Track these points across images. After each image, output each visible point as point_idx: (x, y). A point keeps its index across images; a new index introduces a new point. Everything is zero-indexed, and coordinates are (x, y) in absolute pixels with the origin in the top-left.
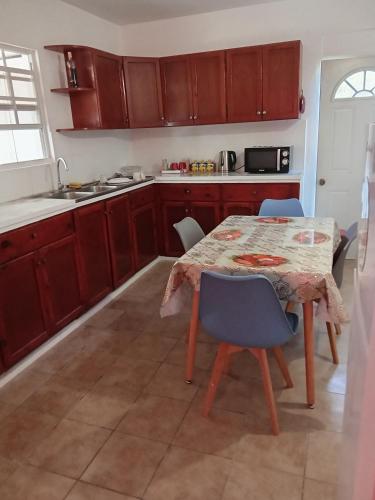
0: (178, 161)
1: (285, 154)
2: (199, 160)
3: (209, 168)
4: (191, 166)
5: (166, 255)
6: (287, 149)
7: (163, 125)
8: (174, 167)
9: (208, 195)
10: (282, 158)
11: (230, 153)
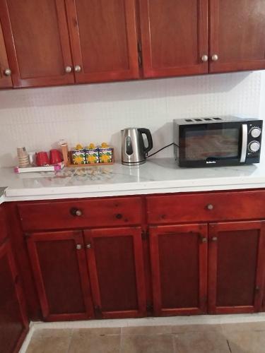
0: (46, 147)
1: (255, 133)
2: (85, 143)
3: (106, 158)
4: (71, 154)
5: (46, 320)
6: (258, 124)
7: (14, 86)
8: (40, 159)
9: (119, 216)
10: (250, 139)
11: (141, 131)
